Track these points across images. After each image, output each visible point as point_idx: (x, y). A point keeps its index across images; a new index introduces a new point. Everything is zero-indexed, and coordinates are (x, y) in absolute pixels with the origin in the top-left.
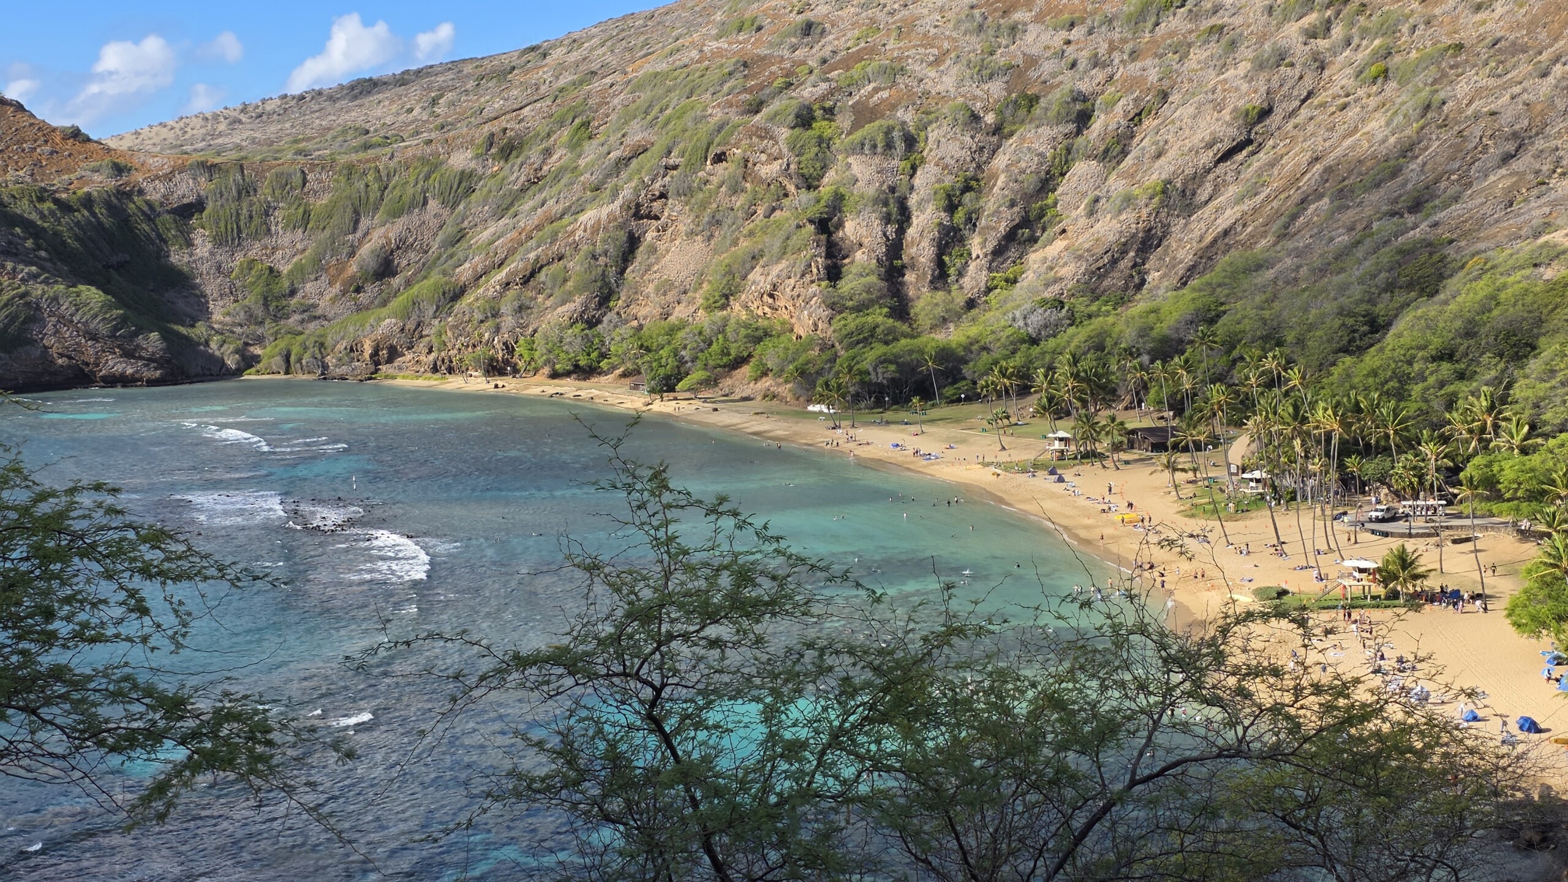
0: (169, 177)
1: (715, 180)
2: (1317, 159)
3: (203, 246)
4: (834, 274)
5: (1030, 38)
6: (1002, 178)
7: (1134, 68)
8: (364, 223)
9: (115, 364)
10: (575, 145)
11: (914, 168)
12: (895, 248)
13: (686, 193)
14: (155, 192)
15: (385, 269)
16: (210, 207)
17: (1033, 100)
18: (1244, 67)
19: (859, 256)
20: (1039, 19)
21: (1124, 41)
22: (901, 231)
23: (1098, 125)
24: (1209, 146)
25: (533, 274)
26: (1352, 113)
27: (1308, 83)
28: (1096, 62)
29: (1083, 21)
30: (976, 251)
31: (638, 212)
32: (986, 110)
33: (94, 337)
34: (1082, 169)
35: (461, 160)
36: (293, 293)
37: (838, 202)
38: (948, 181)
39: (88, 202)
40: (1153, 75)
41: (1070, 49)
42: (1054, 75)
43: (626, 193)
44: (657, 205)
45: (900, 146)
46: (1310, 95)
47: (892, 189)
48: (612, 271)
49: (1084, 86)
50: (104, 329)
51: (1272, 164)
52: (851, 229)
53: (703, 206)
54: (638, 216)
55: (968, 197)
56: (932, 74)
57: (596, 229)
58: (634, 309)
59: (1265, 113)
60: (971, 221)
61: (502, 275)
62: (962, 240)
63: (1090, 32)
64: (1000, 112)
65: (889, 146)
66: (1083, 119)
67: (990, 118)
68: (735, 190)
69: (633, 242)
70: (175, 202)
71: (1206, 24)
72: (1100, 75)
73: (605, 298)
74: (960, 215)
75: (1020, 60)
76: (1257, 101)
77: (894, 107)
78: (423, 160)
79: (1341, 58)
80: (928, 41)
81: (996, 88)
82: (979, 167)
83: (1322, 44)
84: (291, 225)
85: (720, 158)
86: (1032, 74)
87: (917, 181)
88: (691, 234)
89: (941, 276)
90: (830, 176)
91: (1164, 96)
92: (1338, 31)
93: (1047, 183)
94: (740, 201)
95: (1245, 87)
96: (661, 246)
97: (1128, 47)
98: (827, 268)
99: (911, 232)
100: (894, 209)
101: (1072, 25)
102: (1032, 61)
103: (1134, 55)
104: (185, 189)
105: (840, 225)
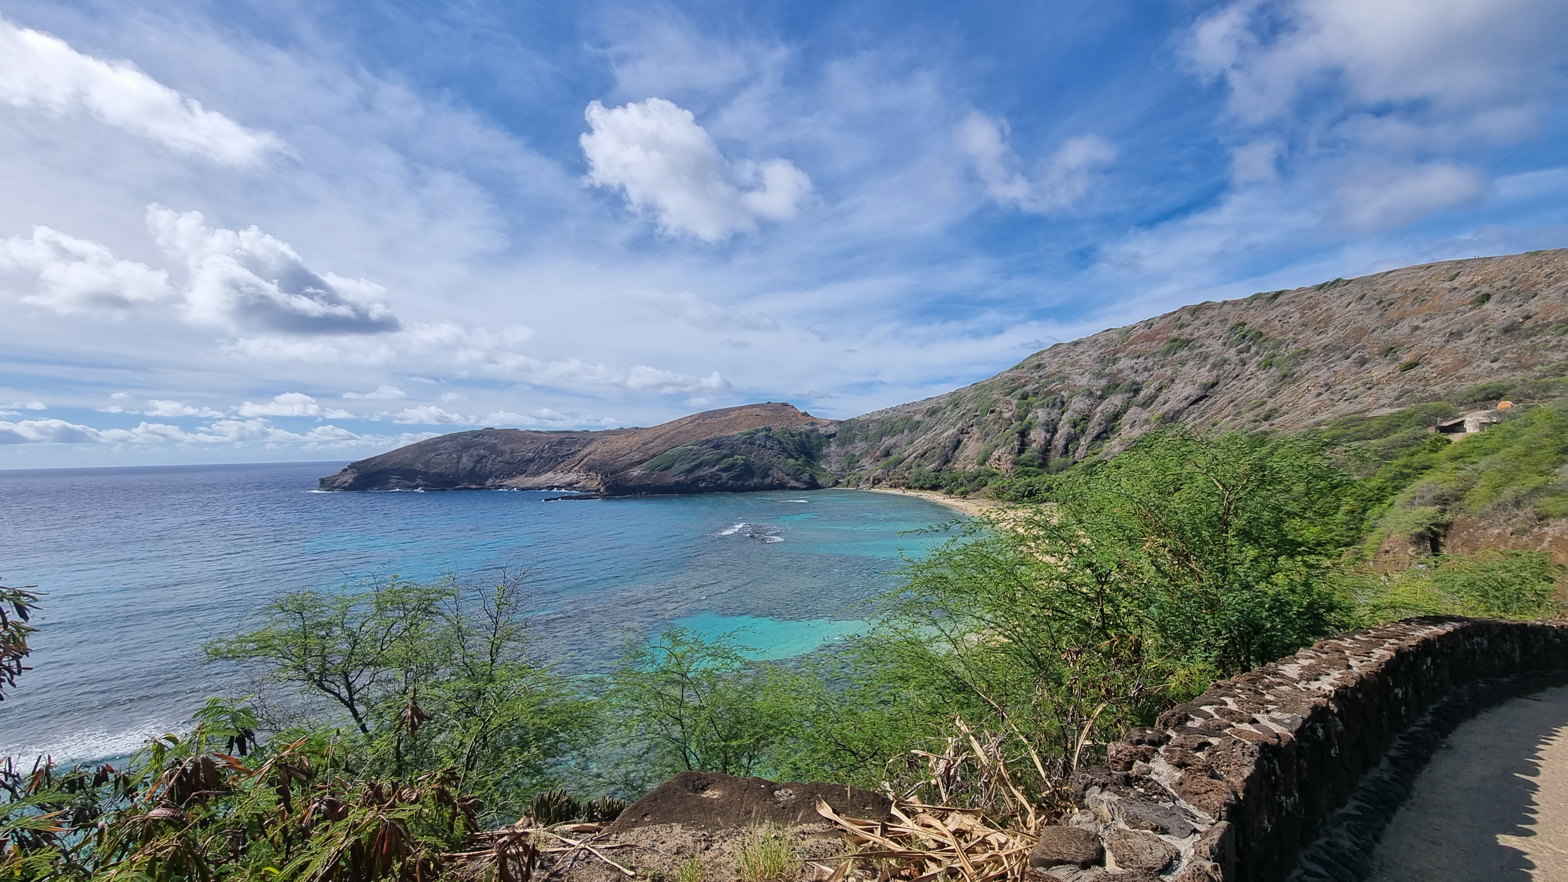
0: (827, 426)
1: (990, 419)
2: (1232, 401)
3: (833, 447)
4: (1021, 451)
5: (1121, 363)
6: (1098, 415)
7: (1162, 371)
8: (884, 439)
9: (793, 483)
10: (952, 411)
11: (1063, 413)
12: (1049, 442)
13: (979, 424)
14: (822, 431)
15: (887, 454)
16: (838, 435)
17: (1118, 385)
18: (1208, 367)
19: (1034, 445)
20: (1126, 356)
21: (1160, 361)
22: (1053, 435)
23: (1142, 393)
24: (1186, 399)
25: (925, 453)
26: (1252, 382)
27: (1236, 372)
28: (1146, 369)
29: (1144, 355)
30: (1083, 443)
31: (962, 431)
32: (1097, 390)
33: (788, 475)
34: (1132, 410)
35: (918, 417)
36: (858, 462)
37: (1029, 427)
38: (1075, 416)
39: (801, 434)
40: (1169, 373)
41: (1136, 366)
42: (1128, 375)
43: (959, 425)
44: (969, 429)
45: (1059, 404)
46: (1237, 376)
47: (1053, 420)
48: (950, 452)
49: (1138, 379)
50: (792, 472)
51: (1213, 404)
52: (1033, 435)
53: (984, 428)
54: (962, 433)
55: (1082, 423)
56: (1080, 378)
57: (947, 438)
58: (956, 466)
59: (1214, 385)
60: (1083, 432)
61: (914, 455)
62: (1078, 439)
63: (1146, 359)
64: (1102, 390)
65: (1054, 405)
66: (1137, 391)
67: (1099, 393)
68: (995, 423)
69: (959, 442)
70: (828, 433)
71: (1196, 352)
72: (1146, 374)
73: (947, 462)
74: (1079, 428)
75: (1115, 371)
76: (1212, 380)
77: (1061, 391)
78: (906, 418)
79: (1254, 360)
80: (1081, 367)
81: (1103, 382)
82: (1090, 411)
83: (1245, 355)
84: (861, 440)
85: (992, 412)
86: (1120, 376)
87: (1063, 417)
88: (978, 439)
89: (1066, 451)
90: (1030, 415)
91: (1173, 381)
92: (1254, 349)
93: (1116, 416)
94: (996, 427)
95: (1207, 374)
96: (968, 443)
97: (1160, 363)
98: (1019, 449)
99: (1058, 436)
100: (1050, 427)
101: (1139, 357)
102: (1120, 371)
103: (1162, 366)
104: (832, 429)
105: (1029, 434)
